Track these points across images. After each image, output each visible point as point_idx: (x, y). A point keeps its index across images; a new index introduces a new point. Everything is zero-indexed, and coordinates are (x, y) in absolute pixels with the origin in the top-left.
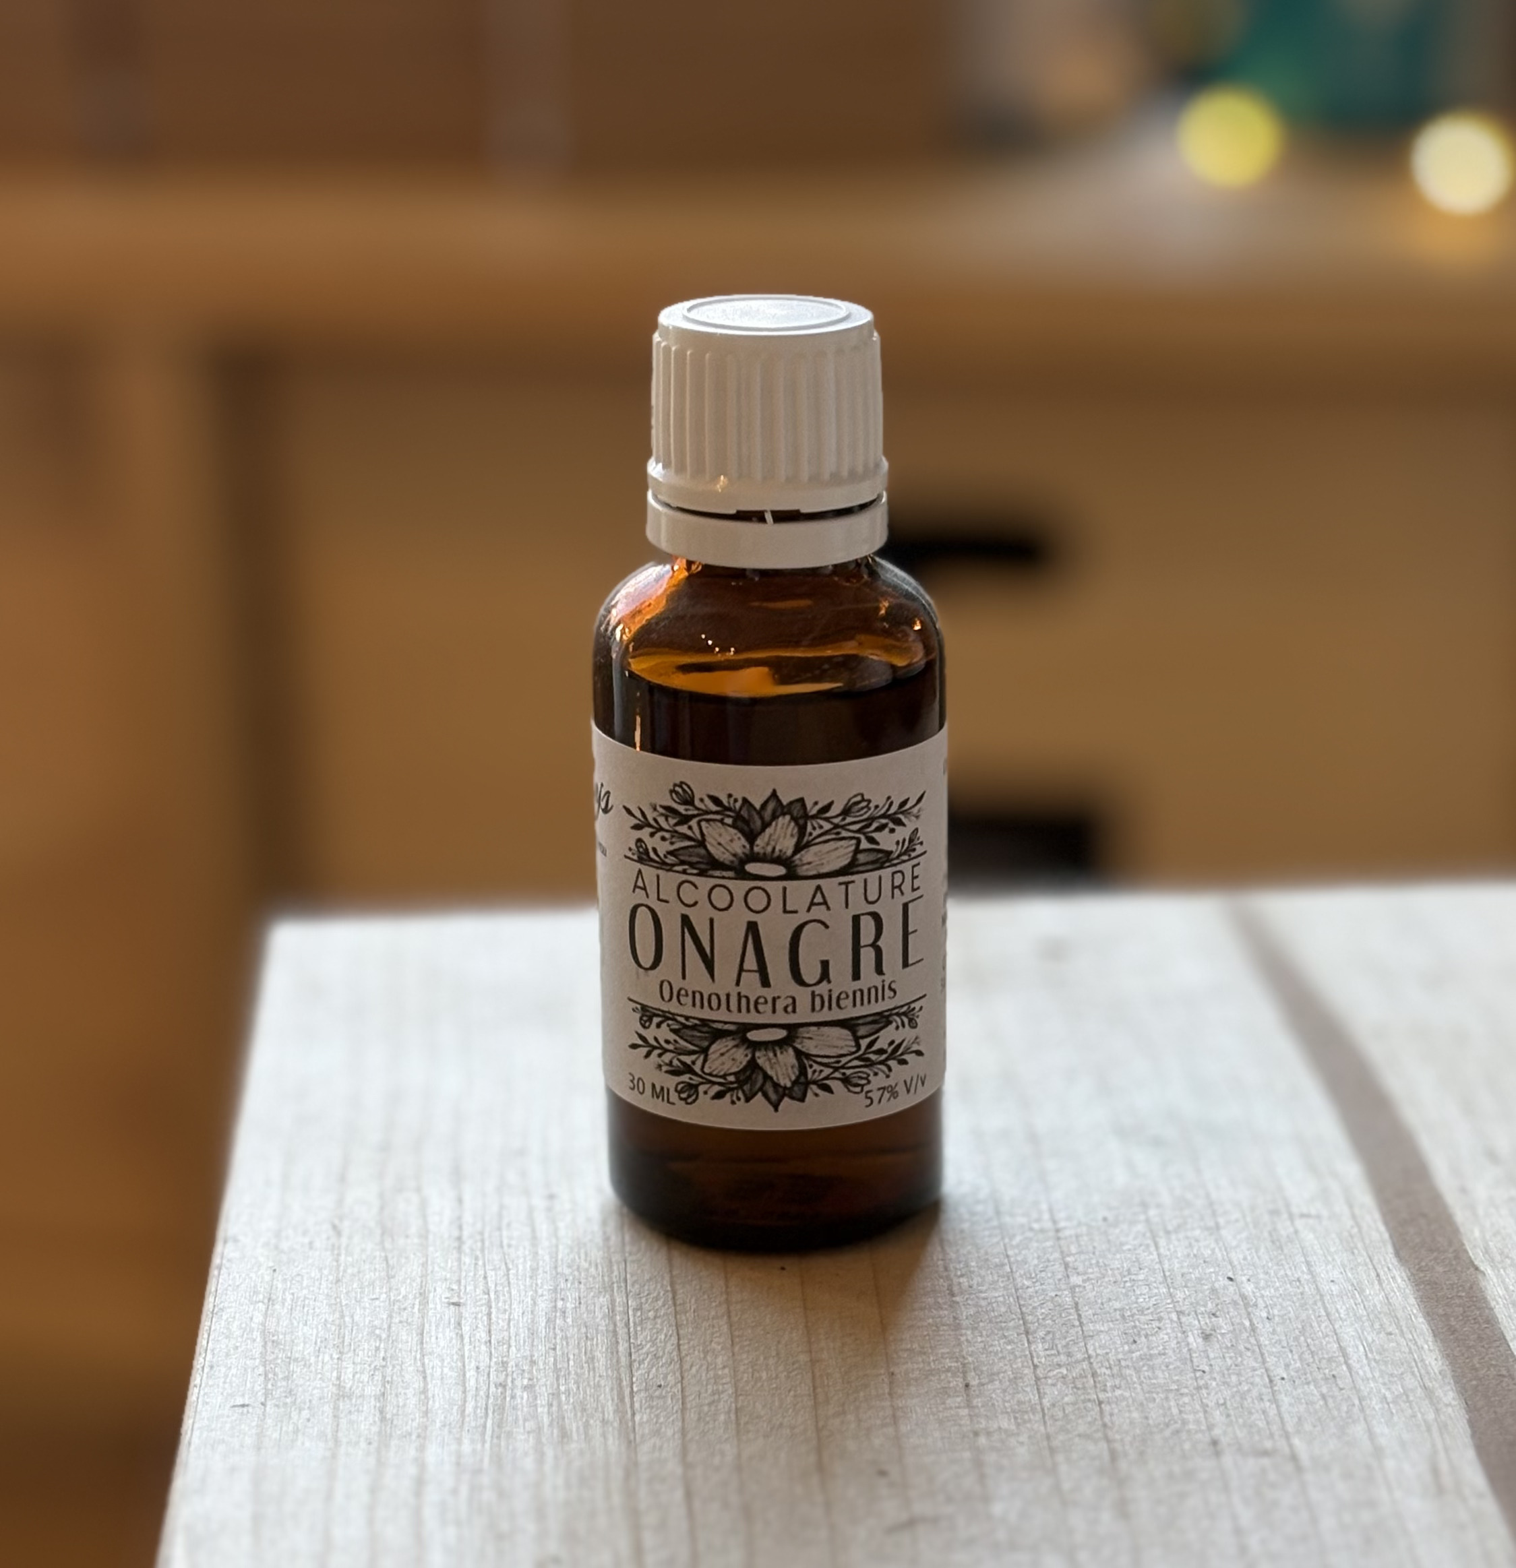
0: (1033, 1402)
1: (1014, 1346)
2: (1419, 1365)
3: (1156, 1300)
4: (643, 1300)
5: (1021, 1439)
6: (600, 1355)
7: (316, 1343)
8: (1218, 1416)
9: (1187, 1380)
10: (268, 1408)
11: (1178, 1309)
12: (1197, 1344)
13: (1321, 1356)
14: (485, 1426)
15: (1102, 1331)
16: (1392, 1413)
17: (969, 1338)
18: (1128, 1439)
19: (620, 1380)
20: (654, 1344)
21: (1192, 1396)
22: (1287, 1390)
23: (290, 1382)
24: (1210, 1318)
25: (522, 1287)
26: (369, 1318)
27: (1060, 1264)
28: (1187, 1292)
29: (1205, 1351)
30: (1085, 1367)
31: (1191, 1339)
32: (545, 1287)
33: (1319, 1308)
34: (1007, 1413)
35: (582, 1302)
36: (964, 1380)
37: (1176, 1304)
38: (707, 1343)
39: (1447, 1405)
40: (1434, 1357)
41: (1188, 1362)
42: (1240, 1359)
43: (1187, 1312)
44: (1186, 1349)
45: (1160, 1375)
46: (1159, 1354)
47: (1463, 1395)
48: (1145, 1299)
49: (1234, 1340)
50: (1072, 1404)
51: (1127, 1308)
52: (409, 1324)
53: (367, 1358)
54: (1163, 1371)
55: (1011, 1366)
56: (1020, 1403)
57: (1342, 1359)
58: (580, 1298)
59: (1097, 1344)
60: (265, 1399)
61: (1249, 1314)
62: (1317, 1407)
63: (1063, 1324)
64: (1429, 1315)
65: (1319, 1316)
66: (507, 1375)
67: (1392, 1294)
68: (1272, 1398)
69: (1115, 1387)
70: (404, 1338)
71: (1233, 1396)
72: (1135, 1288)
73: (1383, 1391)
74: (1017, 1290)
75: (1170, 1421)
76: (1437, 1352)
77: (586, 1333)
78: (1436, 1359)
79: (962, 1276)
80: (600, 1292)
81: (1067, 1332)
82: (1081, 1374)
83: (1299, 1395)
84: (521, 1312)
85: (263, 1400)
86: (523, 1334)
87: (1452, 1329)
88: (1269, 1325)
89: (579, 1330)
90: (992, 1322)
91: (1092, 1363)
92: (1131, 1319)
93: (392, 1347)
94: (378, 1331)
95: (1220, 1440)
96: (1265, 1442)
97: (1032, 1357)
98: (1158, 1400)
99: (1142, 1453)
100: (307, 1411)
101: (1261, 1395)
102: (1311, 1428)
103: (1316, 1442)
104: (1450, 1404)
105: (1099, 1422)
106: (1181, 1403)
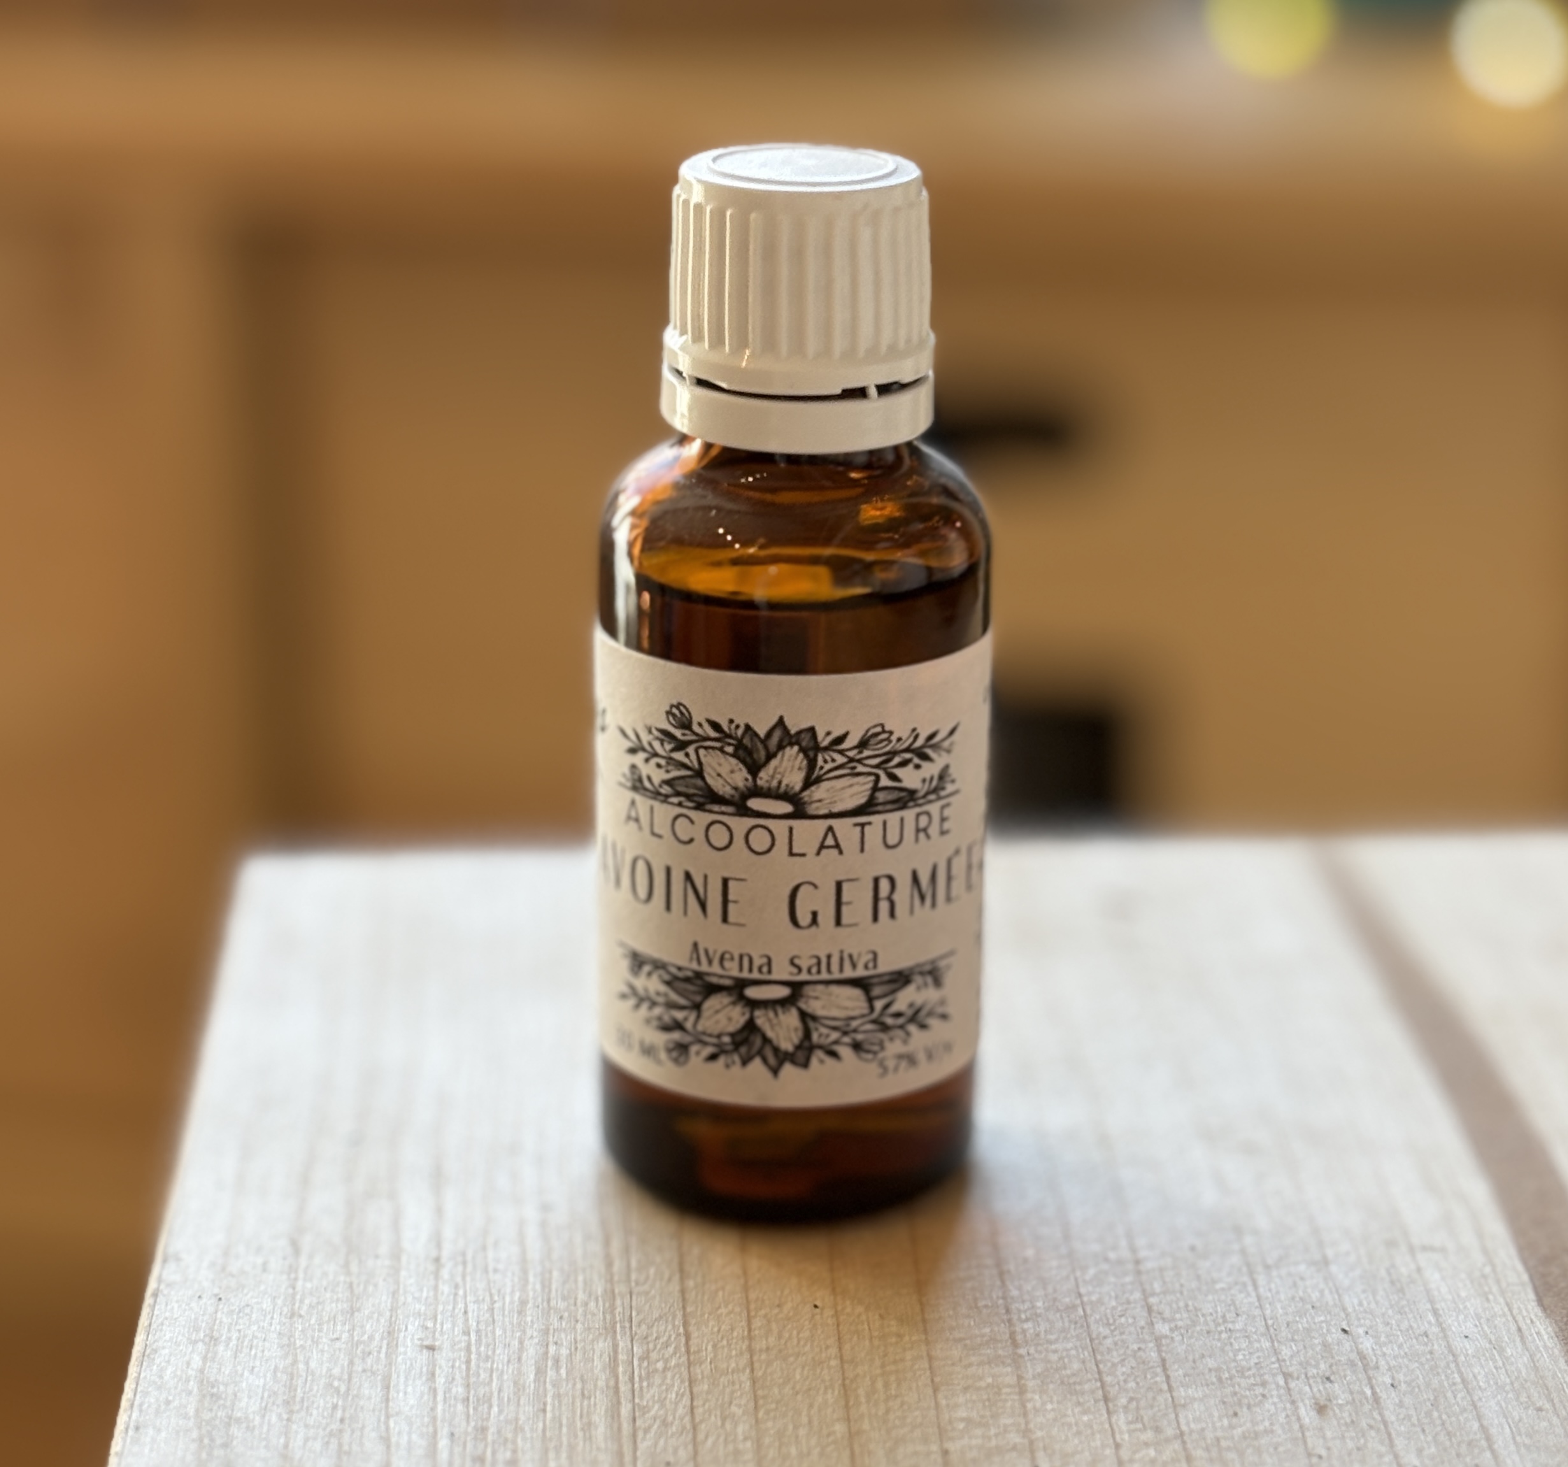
1: (1091, 1417)
3: (1259, 1357)
4: (651, 1346)
6: (597, 1420)
7: (262, 1398)
11: (1284, 1370)
12: (1309, 1418)
13: (1459, 1439)
15: (1195, 1399)
17: (1038, 1405)
19: (620, 1454)
20: (663, 1405)
23: (229, 1451)
24: (1323, 1382)
25: (509, 1327)
26: (327, 1365)
27: (1142, 1307)
28: (1294, 1348)
29: (1321, 1429)
30: (1176, 1447)
31: (1302, 1411)
32: (535, 1326)
33: (1453, 1372)
35: (579, 1346)
36: (1032, 1462)
37: (1283, 1364)
38: (726, 1406)
41: (1301, 1443)
42: (1362, 1441)
43: (1295, 1375)
44: (1297, 1425)
46: (1267, 1432)
48: (1244, 1355)
51: (1225, 1367)
52: (373, 1373)
53: (320, 1418)
54: (1271, 1456)
55: (1088, 1445)
57: (1484, 1444)
58: (576, 1342)
59: (1191, 1416)
61: (1369, 1379)
63: (1149, 1389)
65: (1453, 1384)
66: (486, 1446)
70: (367, 1392)
72: (1232, 1340)
74: (1091, 1340)
77: (583, 1390)
79: (1027, 1320)
80: (600, 1334)
81: (1154, 1398)
82: (1172, 1458)
84: (506, 1360)
86: (508, 1389)
88: (1393, 1395)
89: (574, 1384)
90: (1062, 1383)
91: (1184, 1443)
92: (1229, 1382)
93: (351, 1406)
94: (336, 1383)
97: (1113, 1433)
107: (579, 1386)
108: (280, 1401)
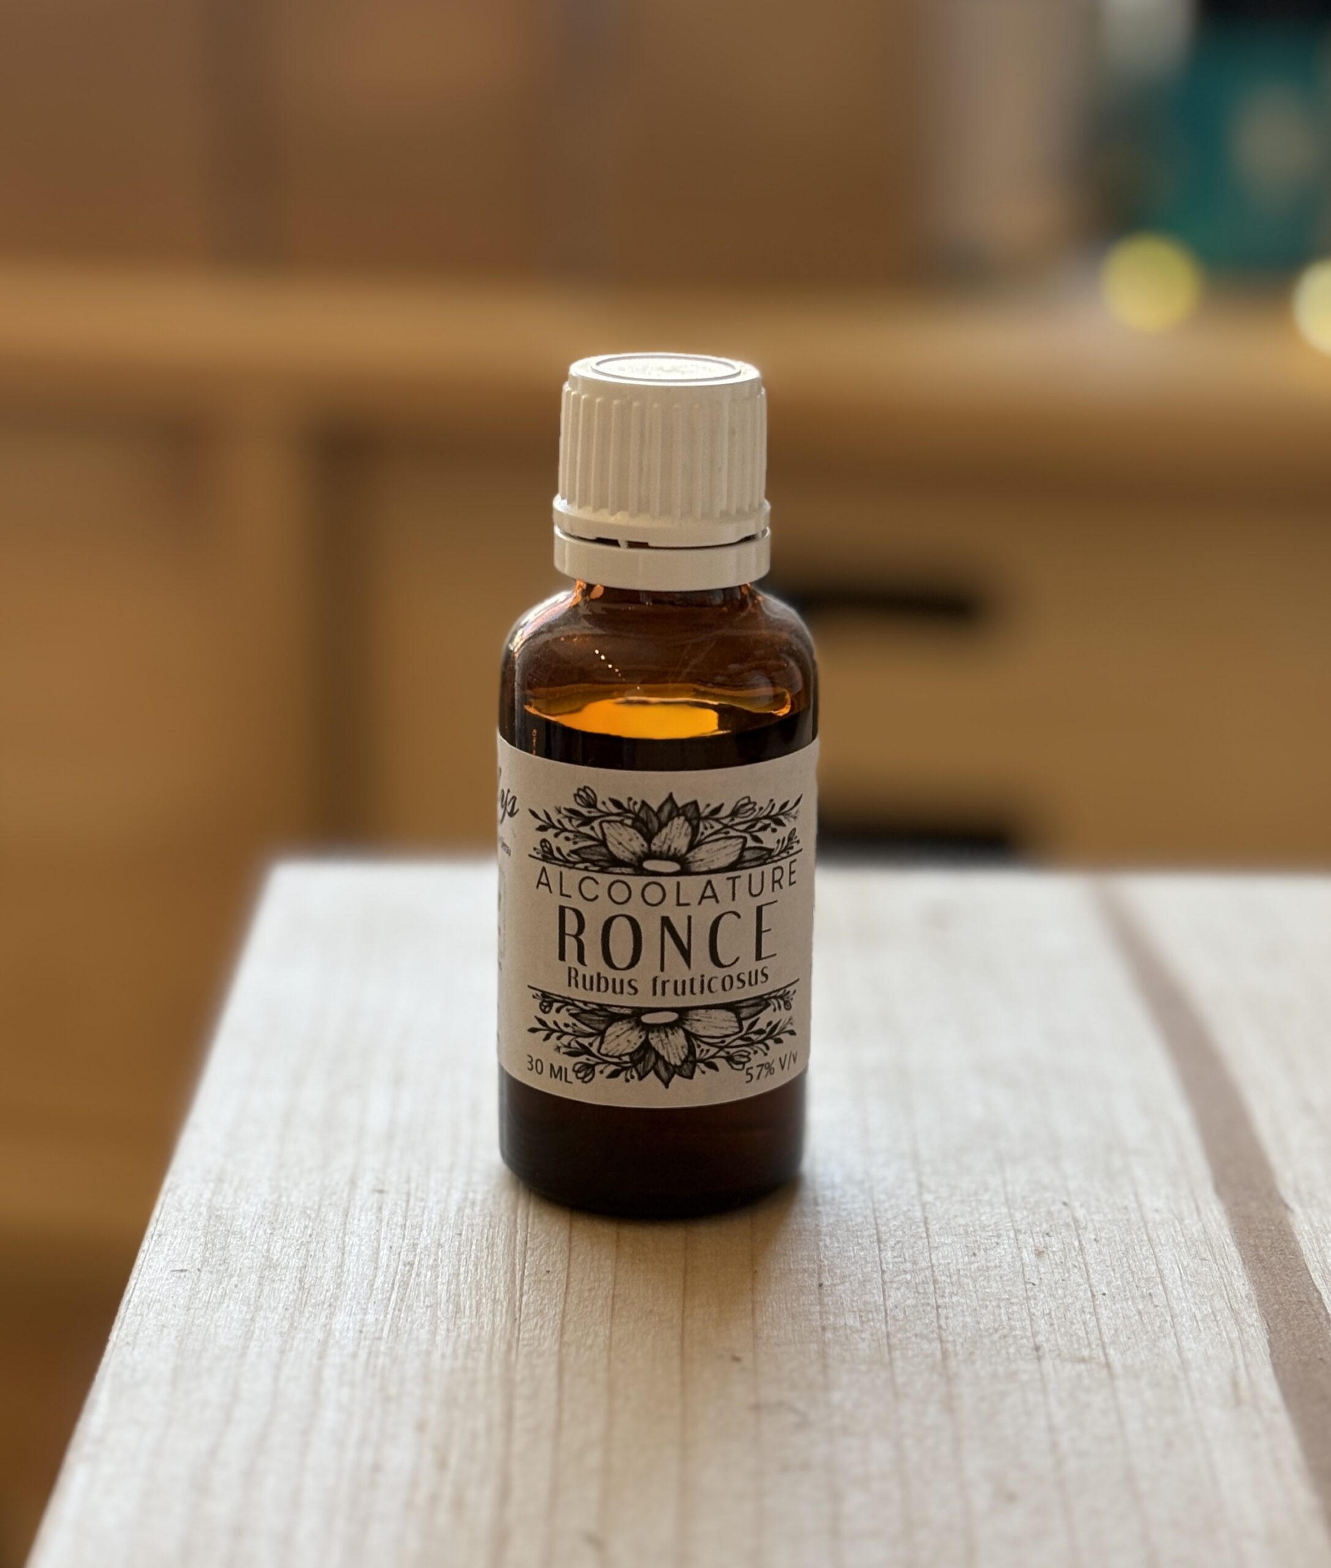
0: (877, 1302)
1: (866, 1253)
2: (1228, 1288)
3: (996, 1219)
5: (863, 1335)
6: (499, 1242)
8: (1042, 1324)
9: (1017, 1291)
10: (202, 1274)
11: (1016, 1227)
12: (1029, 1259)
13: (1140, 1276)
14: (389, 1299)
15: (945, 1243)
16: (1200, 1330)
17: (828, 1242)
18: (959, 1340)
19: (513, 1265)
20: (548, 1234)
21: (1021, 1305)
22: (1108, 1305)
23: (225, 1252)
24: (1043, 1237)
25: (440, 1180)
27: (915, 1183)
28: (1024, 1213)
29: (1037, 1266)
30: (927, 1273)
31: (1025, 1255)
33: (1142, 1233)
34: (854, 1312)
36: (818, 1280)
37: (1014, 1223)
39: (1250, 1326)
40: (1241, 1282)
41: (1021, 1274)
42: (1067, 1275)
43: (1023, 1231)
44: (1020, 1263)
45: (994, 1285)
46: (995, 1266)
47: (1264, 1316)
48: (986, 1217)
50: (913, 1306)
51: (971, 1224)
52: (337, 1206)
53: (295, 1234)
54: (997, 1282)
55: (862, 1270)
56: (866, 1303)
57: (1158, 1279)
59: (940, 1255)
60: (202, 1266)
61: (1079, 1235)
62: (1133, 1321)
63: (912, 1236)
64: (1240, 1244)
65: (1142, 1241)
66: (415, 1255)
67: (1209, 1224)
68: (1093, 1311)
69: (952, 1294)
70: (331, 1218)
71: (1057, 1308)
72: (979, 1207)
73: (1194, 1310)
74: (873, 1203)
75: (999, 1326)
76: (1245, 1278)
77: (490, 1222)
78: (1243, 1284)
79: (827, 1188)
81: (915, 1242)
82: (923, 1281)
83: (1118, 1309)
85: (199, 1267)
86: (436, 1220)
87: (1261, 1258)
88: (1095, 1246)
90: (848, 1230)
91: (933, 1271)
92: (973, 1234)
93: (319, 1226)
94: (308, 1212)
95: (1042, 1345)
96: (1083, 1349)
97: (881, 1263)
98: (990, 1307)
99: (971, 1354)
100: (235, 1278)
101: (1083, 1307)
102: (1126, 1339)
103: (1128, 1353)
104: (1253, 1325)
105: (935, 1324)
106: (1010, 1311)
107: (488, 1219)
108: (266, 1222)
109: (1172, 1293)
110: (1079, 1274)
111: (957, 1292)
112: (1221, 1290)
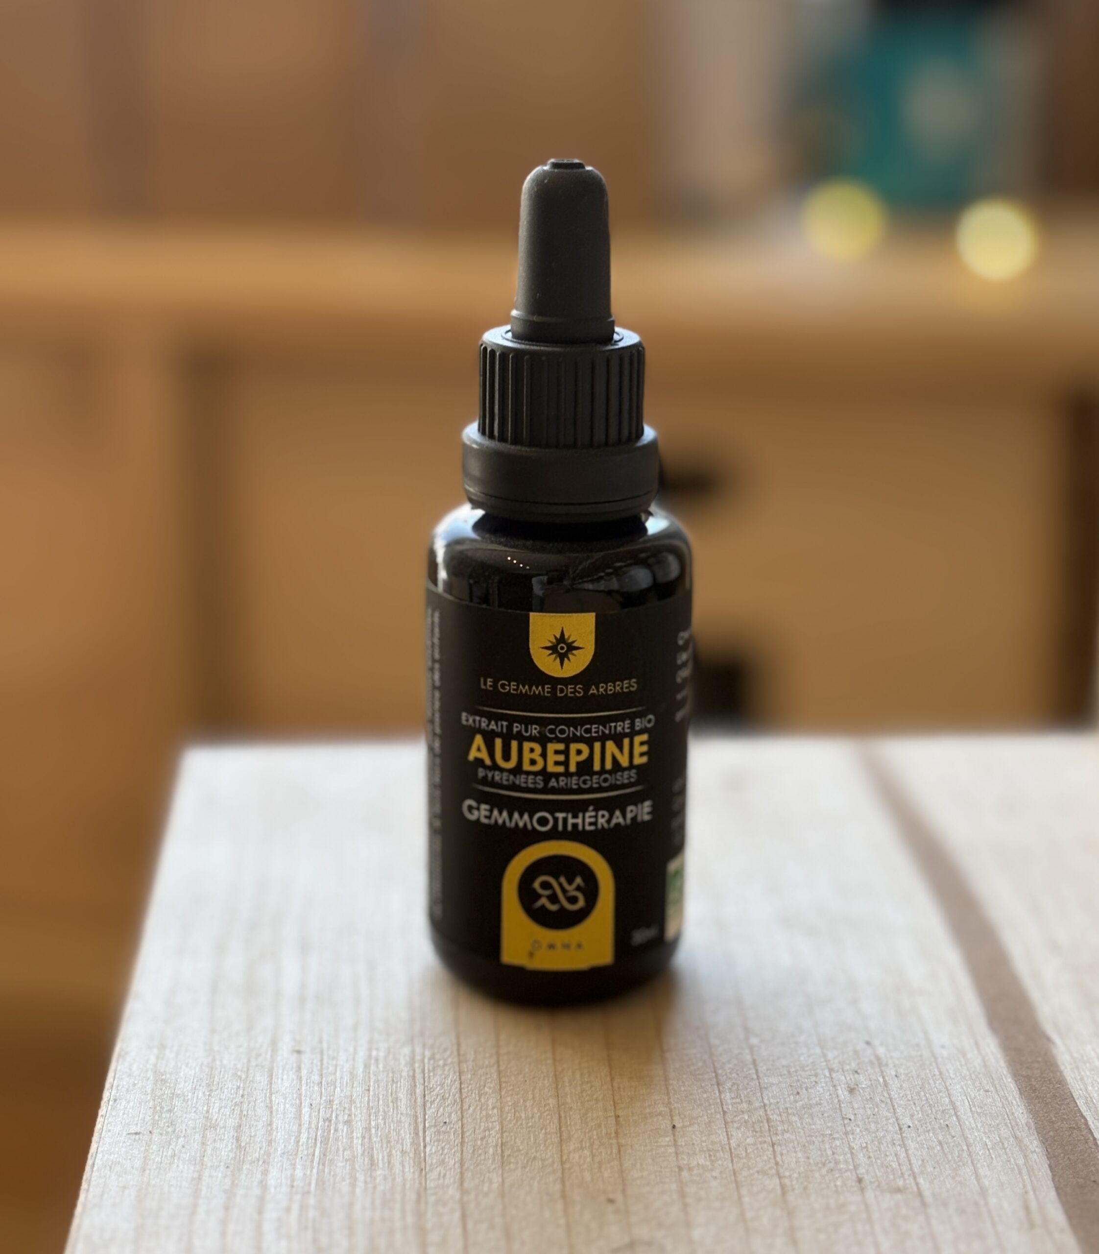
0: (723, 1142)
1: (708, 1095)
2: (1011, 1118)
3: (814, 1059)
4: (436, 1050)
5: (714, 1174)
6: (402, 1096)
7: (193, 1082)
8: (861, 1158)
9: (837, 1126)
10: (154, 1137)
11: (830, 1066)
12: (844, 1096)
13: (937, 1109)
14: (314, 1155)
15: (773, 1084)
16: (992, 1158)
17: (675, 1087)
18: (795, 1175)
19: (416, 1117)
20: (442, 1087)
21: (842, 1139)
22: (913, 1136)
23: (172, 1114)
24: (853, 1074)
25: (348, 1040)
27: (742, 1027)
28: (836, 1053)
29: (851, 1102)
30: (761, 1113)
31: (840, 1092)
32: (364, 1039)
33: (935, 1069)
34: (704, 1151)
35: (391, 1051)
36: (672, 1123)
37: (828, 1063)
38: (482, 1088)
39: (1032, 1152)
40: (1021, 1111)
41: (839, 1110)
42: (877, 1110)
43: (836, 1069)
44: (837, 1100)
45: (818, 1122)
46: (817, 1104)
47: (1044, 1143)
48: (805, 1058)
49: (871, 1093)
50: (752, 1144)
51: (792, 1064)
52: (263, 1067)
53: (229, 1095)
54: (820, 1119)
55: (707, 1112)
56: (713, 1143)
57: (952, 1111)
58: (389, 1048)
59: (770, 1095)
60: (153, 1128)
61: (882, 1072)
62: (936, 1151)
63: (746, 1077)
64: (1016, 1076)
65: (935, 1075)
66: (332, 1112)
67: (988, 1057)
68: (902, 1143)
69: (784, 1132)
70: (258, 1079)
71: (873, 1141)
72: (797, 1049)
73: (984, 1139)
74: (710, 1048)
75: (826, 1160)
76: (1023, 1107)
77: (393, 1077)
80: (405, 1044)
81: (748, 1084)
82: (758, 1120)
83: (922, 1140)
84: (345, 1059)
85: (151, 1129)
86: (346, 1078)
87: (1034, 1088)
88: (896, 1082)
89: (388, 1074)
90: (691, 1074)
91: (766, 1111)
92: (795, 1074)
93: (249, 1087)
94: (239, 1073)
95: (863, 1178)
96: (898, 1180)
97: (722, 1105)
98: (816, 1143)
99: (805, 1188)
100: (182, 1139)
101: (893, 1140)
102: (932, 1169)
103: (935, 1181)
104: (1035, 1151)
105: (773, 1161)
106: (833, 1146)
107: (391, 1075)
108: (204, 1084)
109: (965, 1124)
110: (886, 1109)
111: (788, 1129)
112: (1005, 1119)
